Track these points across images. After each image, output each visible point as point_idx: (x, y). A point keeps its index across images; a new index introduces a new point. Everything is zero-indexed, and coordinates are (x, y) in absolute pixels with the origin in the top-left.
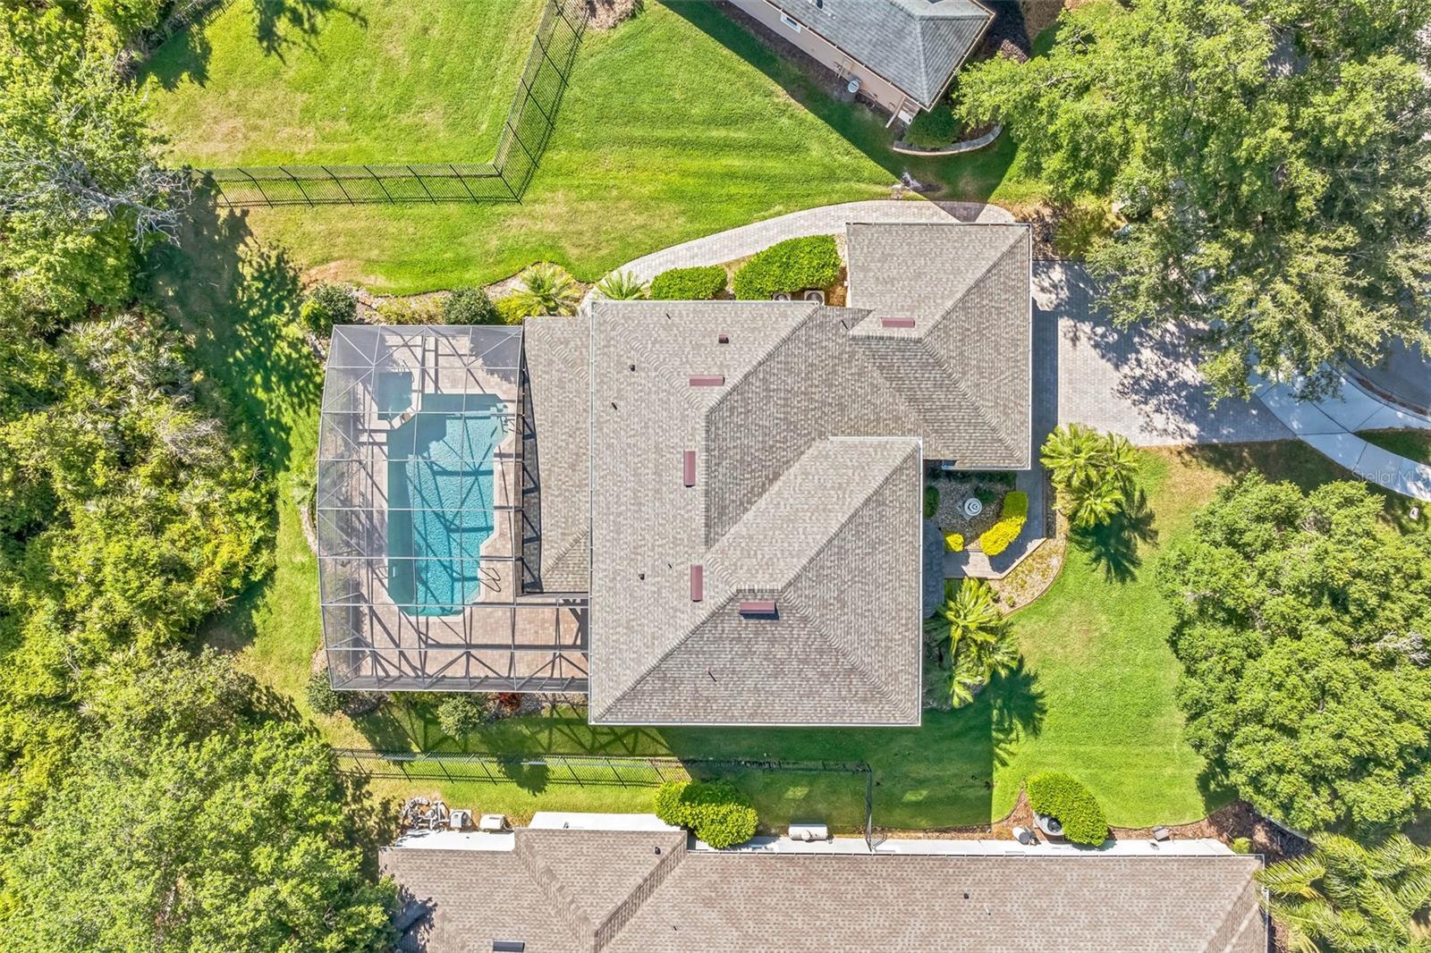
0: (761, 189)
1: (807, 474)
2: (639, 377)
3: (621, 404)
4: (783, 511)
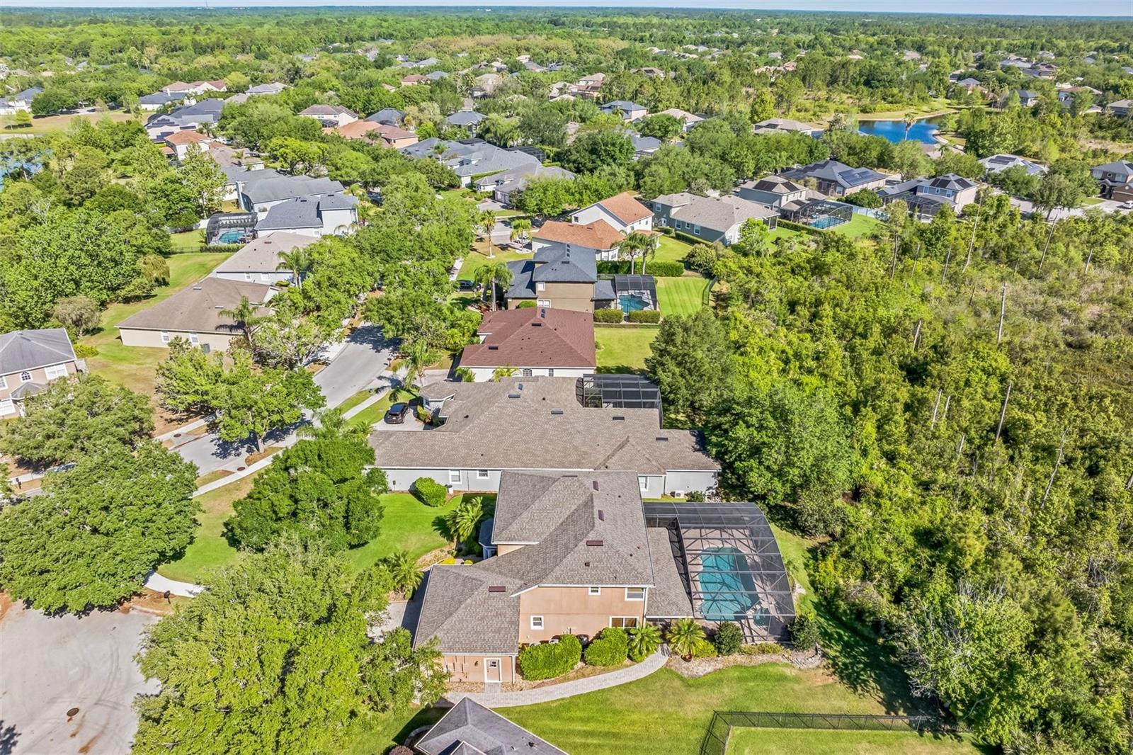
0: (566, 714)
1: (547, 526)
4: (559, 510)
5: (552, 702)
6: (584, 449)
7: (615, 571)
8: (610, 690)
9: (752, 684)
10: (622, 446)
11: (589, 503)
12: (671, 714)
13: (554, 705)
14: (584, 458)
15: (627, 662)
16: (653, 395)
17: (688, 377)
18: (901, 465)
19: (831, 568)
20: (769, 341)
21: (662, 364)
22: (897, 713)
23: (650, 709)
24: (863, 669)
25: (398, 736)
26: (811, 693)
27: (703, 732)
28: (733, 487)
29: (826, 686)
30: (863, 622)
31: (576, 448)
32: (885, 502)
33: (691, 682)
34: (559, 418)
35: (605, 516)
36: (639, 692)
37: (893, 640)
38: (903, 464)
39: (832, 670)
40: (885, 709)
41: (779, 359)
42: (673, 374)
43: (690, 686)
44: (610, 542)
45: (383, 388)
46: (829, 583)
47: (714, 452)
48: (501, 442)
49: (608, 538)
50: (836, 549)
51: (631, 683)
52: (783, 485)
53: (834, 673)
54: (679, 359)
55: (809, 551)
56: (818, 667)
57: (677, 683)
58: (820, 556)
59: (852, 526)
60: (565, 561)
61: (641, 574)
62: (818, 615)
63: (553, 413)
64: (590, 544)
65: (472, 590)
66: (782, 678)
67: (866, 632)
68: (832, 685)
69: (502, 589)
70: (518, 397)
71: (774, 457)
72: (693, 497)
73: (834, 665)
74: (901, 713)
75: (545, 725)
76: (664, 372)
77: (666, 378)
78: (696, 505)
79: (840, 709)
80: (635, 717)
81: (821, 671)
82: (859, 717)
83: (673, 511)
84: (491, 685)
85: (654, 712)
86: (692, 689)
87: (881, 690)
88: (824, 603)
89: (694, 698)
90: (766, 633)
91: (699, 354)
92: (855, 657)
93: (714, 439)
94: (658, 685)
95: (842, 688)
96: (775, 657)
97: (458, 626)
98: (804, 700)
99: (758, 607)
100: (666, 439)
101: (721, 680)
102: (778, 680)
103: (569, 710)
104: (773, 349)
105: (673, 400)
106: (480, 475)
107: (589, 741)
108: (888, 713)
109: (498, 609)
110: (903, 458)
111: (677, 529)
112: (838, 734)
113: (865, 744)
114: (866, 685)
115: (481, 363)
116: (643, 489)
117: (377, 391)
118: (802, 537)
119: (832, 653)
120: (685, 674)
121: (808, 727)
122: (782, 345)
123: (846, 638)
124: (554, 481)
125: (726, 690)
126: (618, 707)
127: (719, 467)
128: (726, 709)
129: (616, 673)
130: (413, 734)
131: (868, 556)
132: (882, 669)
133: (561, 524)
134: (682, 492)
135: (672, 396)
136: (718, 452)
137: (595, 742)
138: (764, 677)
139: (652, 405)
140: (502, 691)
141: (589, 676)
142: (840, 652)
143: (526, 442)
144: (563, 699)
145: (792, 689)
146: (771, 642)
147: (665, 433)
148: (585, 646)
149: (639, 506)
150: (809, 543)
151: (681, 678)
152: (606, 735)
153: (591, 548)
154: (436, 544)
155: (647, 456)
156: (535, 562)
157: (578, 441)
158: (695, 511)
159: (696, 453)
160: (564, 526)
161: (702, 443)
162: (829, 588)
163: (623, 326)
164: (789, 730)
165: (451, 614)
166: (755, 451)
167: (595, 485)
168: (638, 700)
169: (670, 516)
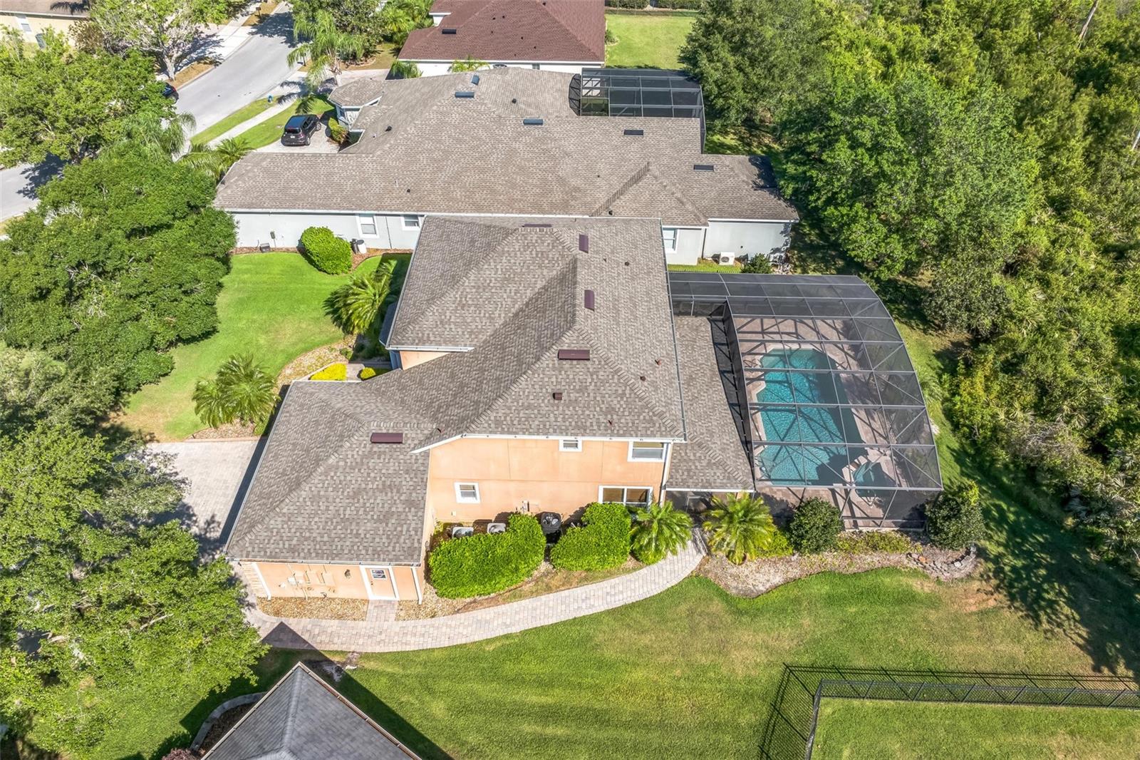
1: (490, 318)
4: (513, 287)
5: (489, 641)
6: (575, 182)
7: (611, 410)
8: (595, 619)
9: (853, 610)
10: (637, 179)
11: (568, 277)
12: (705, 670)
13: (490, 648)
14: (574, 198)
15: (630, 562)
16: (691, 99)
17: (748, 70)
18: (1077, 219)
19: (979, 390)
20: (863, 32)
21: (708, 49)
22: (1112, 670)
23: (667, 658)
24: (1047, 579)
25: (190, 715)
26: (959, 628)
27: (765, 710)
28: (812, 248)
29: (983, 613)
30: (1036, 485)
31: (562, 181)
32: (1056, 277)
33: (743, 605)
34: (536, 131)
35: (598, 300)
36: (646, 623)
37: (1096, 523)
38: (1079, 216)
39: (994, 582)
40: (1090, 661)
41: (878, 59)
42: (725, 65)
43: (740, 612)
44: (602, 352)
45: (290, 95)
46: (981, 417)
47: (789, 191)
48: (440, 170)
49: (600, 347)
50: (991, 357)
51: (633, 606)
52: (905, 247)
53: (997, 588)
54: (737, 38)
55: (938, 356)
56: (969, 577)
57: (717, 606)
58: (961, 367)
59: (1012, 317)
60: (515, 388)
61: (661, 415)
62: (963, 474)
63: (527, 123)
64: (563, 356)
65: (341, 437)
66: (906, 599)
67: (1043, 504)
68: (996, 610)
69: (395, 439)
70: (471, 96)
71: (896, 200)
72: (753, 265)
73: (998, 571)
74: (1121, 669)
75: (472, 693)
76: (711, 61)
77: (712, 72)
78: (758, 279)
79: (1013, 660)
80: (638, 675)
81: (976, 585)
82: (1046, 677)
83: (720, 289)
84: (380, 605)
85: (673, 665)
86: (745, 619)
87: (1081, 622)
88: (972, 452)
89: (747, 636)
90: (879, 513)
91: (769, 32)
92: (1029, 555)
93: (791, 169)
94: (684, 607)
95: (1012, 617)
96: (894, 558)
97: (310, 507)
98: (949, 643)
99: (862, 460)
100: (710, 168)
101: (797, 601)
102: (899, 602)
103: (517, 660)
104: (868, 44)
105: (722, 110)
106: (407, 224)
107: (550, 730)
108: (1096, 669)
109: (388, 476)
110: (1080, 208)
111: (727, 320)
112: (1013, 714)
113: (1061, 739)
114: (1055, 612)
115: (431, 54)
116: (669, 250)
117: (281, 99)
118: (925, 331)
119: (993, 549)
120: (733, 587)
121: (957, 700)
122: (882, 40)
123: (1012, 517)
124: (507, 232)
125: (806, 621)
126: (610, 654)
127: (796, 215)
128: (805, 660)
129: (606, 585)
130: (217, 713)
131: (1050, 372)
132: (1079, 578)
133: (516, 315)
134: (732, 256)
135: (721, 102)
136: (796, 191)
137: (560, 731)
138: (873, 595)
139: (688, 114)
140: (397, 619)
141: (558, 589)
142: (1006, 546)
143: (482, 171)
144: (507, 637)
145: (925, 619)
146: (888, 529)
147: (709, 159)
148: (553, 538)
149: (661, 279)
150: (937, 342)
151: (724, 595)
152: (581, 716)
153: (566, 364)
154: (324, 337)
155: (679, 195)
156: (462, 386)
157: (565, 169)
158: (758, 290)
159: (759, 192)
160: (519, 320)
161: (769, 174)
162: (983, 426)
163: (649, 13)
164: (922, 705)
165: (299, 485)
166: (864, 188)
167: (583, 243)
168: (646, 640)
169: (716, 298)
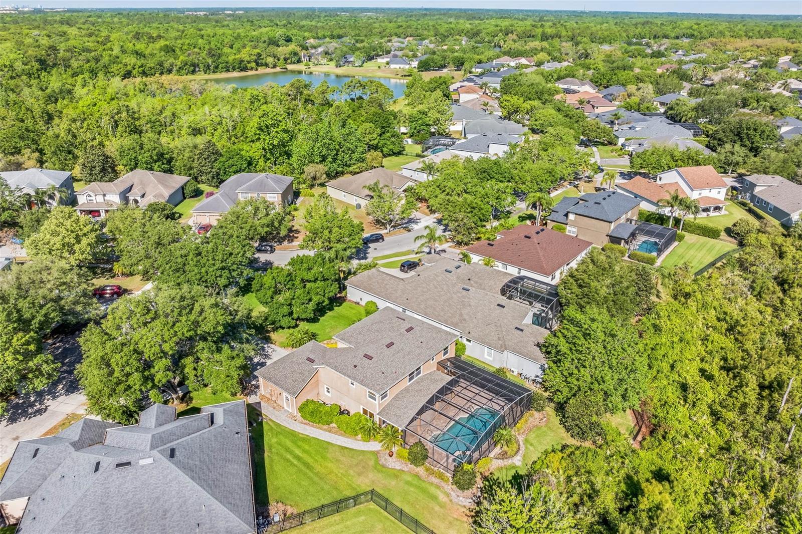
0: (300, 443)
2: (383, 370)
3: (394, 371)
8: (334, 445)
9: (412, 489)
10: (489, 324)
12: (349, 475)
15: (359, 438)
23: (342, 466)
26: (442, 517)
29: (457, 519)
33: (380, 467)
34: (465, 293)
35: (393, 346)
43: (377, 468)
44: (377, 360)
45: (423, 252)
51: (347, 448)
53: (471, 516)
56: (465, 506)
57: (372, 463)
61: (378, 385)
63: (463, 289)
64: (365, 356)
68: (462, 522)
69: (312, 361)
70: (450, 272)
75: (285, 442)
80: (330, 465)
81: (464, 510)
84: (286, 411)
85: (342, 469)
86: (376, 471)
89: (370, 476)
94: (361, 457)
95: (467, 527)
96: (443, 484)
100: (522, 330)
101: (397, 476)
102: (430, 497)
103: (304, 442)
109: (304, 370)
115: (477, 252)
120: (382, 462)
125: (393, 483)
126: (329, 456)
127: (545, 362)
128: (380, 492)
129: (346, 439)
134: (516, 371)
137: (295, 462)
138: (423, 490)
140: (286, 416)
141: (332, 433)
144: (307, 436)
145: (433, 507)
147: (524, 327)
149: (433, 353)
151: (377, 462)
152: (304, 463)
153: (364, 359)
155: (500, 336)
157: (465, 311)
159: (535, 347)
164: (402, 525)
167: (410, 329)
168: (342, 458)
